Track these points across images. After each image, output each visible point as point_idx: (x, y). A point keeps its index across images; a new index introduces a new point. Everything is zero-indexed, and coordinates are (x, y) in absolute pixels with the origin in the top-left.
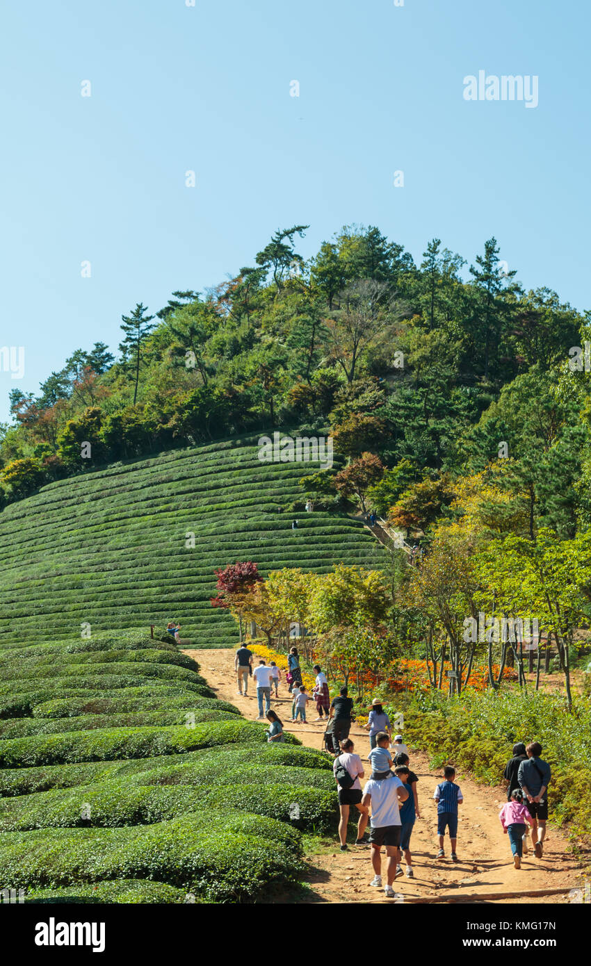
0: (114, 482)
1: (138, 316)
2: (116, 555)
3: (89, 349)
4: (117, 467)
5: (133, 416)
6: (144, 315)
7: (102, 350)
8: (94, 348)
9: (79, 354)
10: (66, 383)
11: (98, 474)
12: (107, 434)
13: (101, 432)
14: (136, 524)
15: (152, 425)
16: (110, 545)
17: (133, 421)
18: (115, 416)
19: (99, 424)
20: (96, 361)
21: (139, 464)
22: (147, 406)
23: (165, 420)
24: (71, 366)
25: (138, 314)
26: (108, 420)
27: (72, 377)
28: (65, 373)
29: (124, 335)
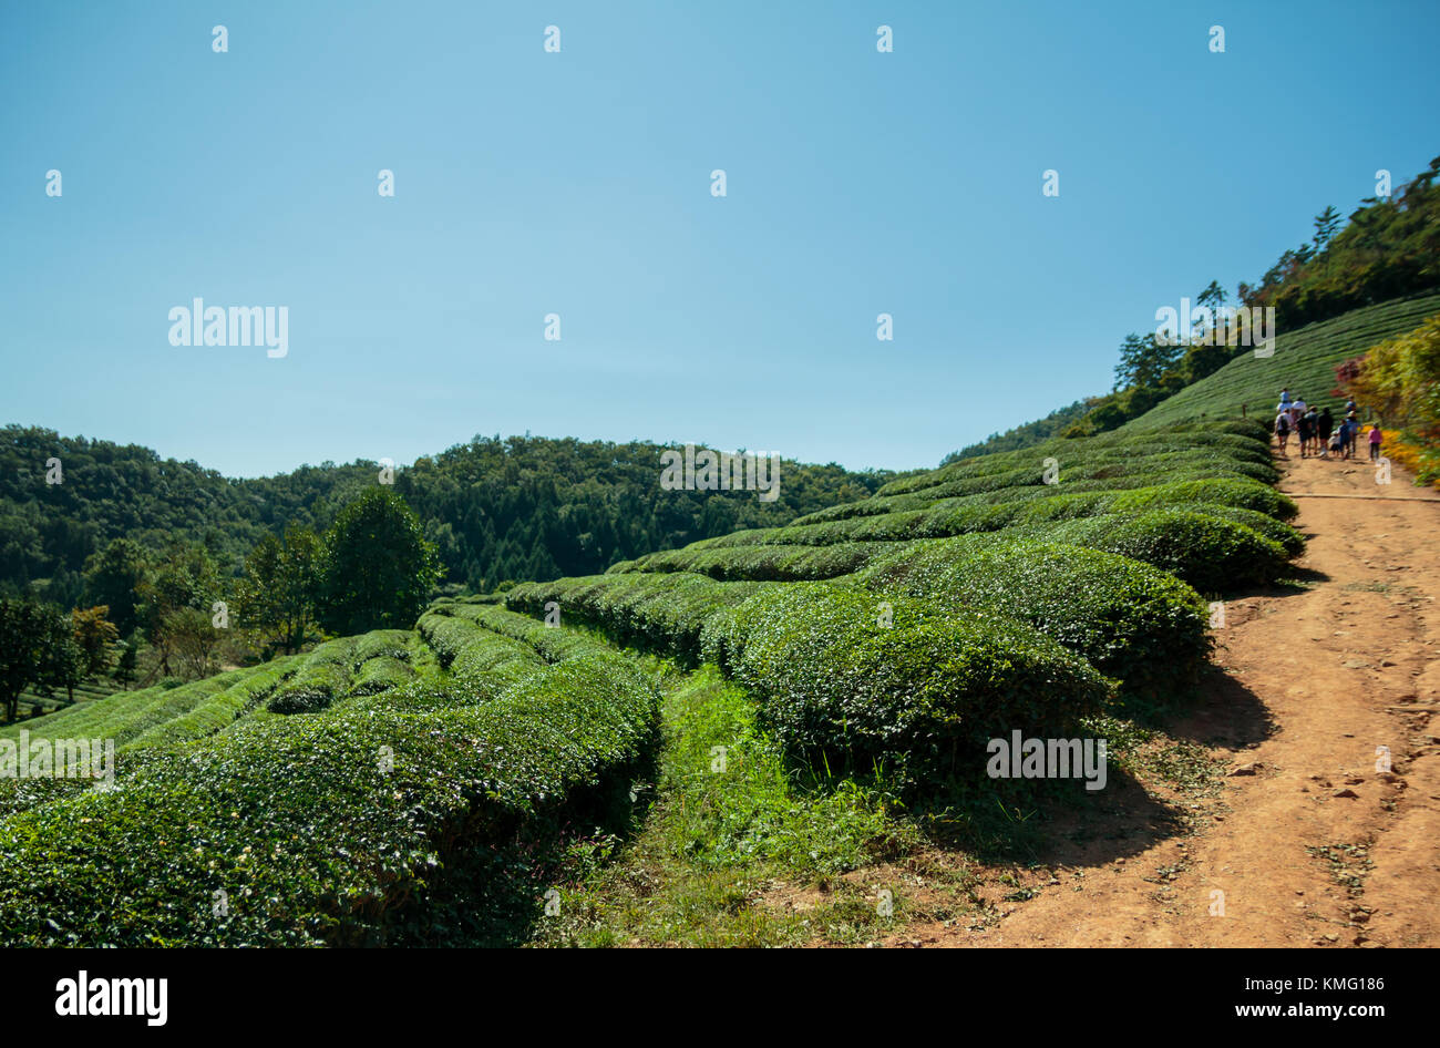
0: (1308, 336)
1: (1327, 217)
2: (1301, 384)
3: (1297, 250)
4: (1312, 325)
5: (1324, 288)
6: (1332, 214)
7: (1306, 249)
8: (1300, 248)
9: (1288, 254)
10: (1279, 274)
11: (1297, 332)
12: (1304, 303)
13: (1300, 301)
14: (1320, 362)
15: (1337, 292)
16: (1299, 377)
17: (1323, 291)
18: (1310, 289)
19: (1298, 296)
20: (1301, 258)
21: (1327, 322)
22: (1335, 279)
23: (1349, 287)
24: (1283, 262)
25: (1327, 214)
26: (1305, 293)
27: (1283, 269)
28: (1278, 267)
29: (1316, 230)
